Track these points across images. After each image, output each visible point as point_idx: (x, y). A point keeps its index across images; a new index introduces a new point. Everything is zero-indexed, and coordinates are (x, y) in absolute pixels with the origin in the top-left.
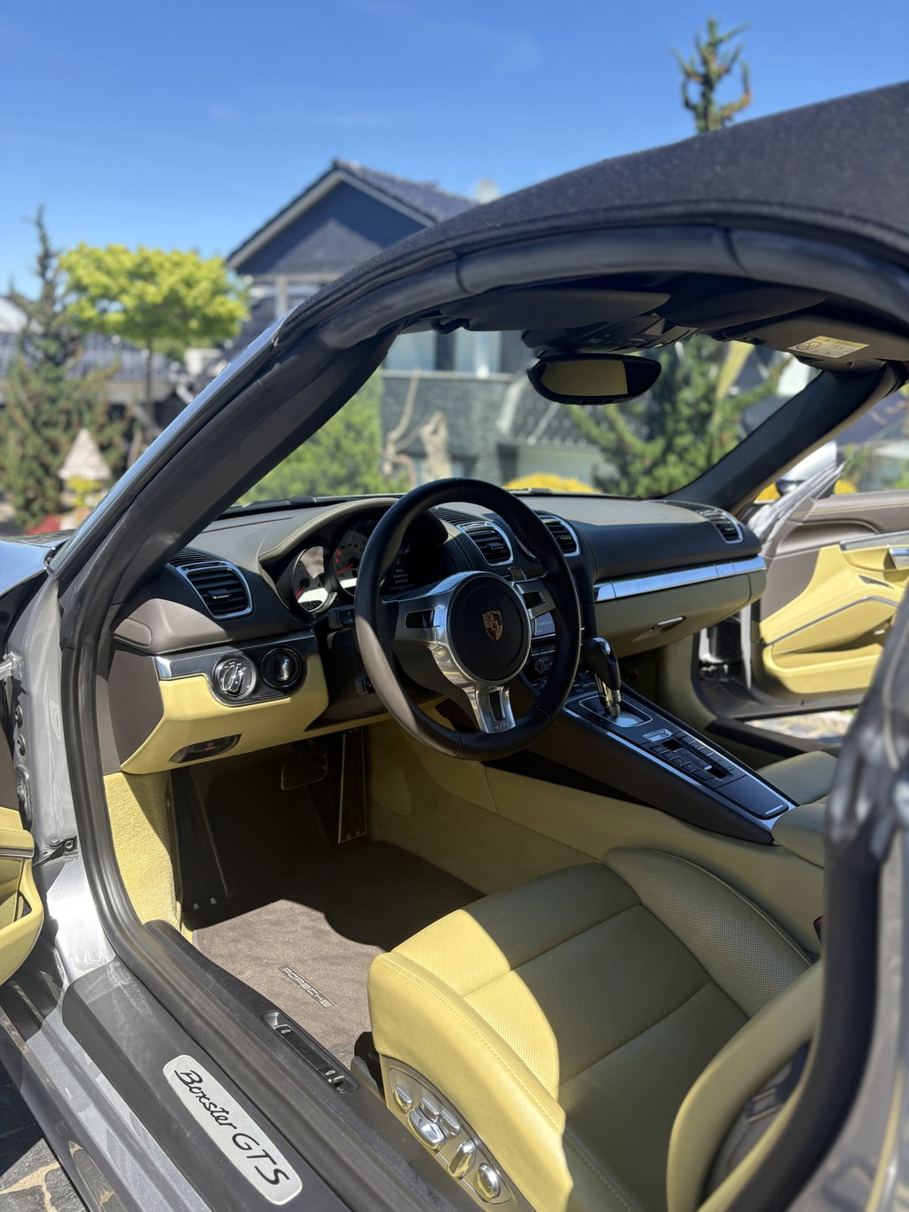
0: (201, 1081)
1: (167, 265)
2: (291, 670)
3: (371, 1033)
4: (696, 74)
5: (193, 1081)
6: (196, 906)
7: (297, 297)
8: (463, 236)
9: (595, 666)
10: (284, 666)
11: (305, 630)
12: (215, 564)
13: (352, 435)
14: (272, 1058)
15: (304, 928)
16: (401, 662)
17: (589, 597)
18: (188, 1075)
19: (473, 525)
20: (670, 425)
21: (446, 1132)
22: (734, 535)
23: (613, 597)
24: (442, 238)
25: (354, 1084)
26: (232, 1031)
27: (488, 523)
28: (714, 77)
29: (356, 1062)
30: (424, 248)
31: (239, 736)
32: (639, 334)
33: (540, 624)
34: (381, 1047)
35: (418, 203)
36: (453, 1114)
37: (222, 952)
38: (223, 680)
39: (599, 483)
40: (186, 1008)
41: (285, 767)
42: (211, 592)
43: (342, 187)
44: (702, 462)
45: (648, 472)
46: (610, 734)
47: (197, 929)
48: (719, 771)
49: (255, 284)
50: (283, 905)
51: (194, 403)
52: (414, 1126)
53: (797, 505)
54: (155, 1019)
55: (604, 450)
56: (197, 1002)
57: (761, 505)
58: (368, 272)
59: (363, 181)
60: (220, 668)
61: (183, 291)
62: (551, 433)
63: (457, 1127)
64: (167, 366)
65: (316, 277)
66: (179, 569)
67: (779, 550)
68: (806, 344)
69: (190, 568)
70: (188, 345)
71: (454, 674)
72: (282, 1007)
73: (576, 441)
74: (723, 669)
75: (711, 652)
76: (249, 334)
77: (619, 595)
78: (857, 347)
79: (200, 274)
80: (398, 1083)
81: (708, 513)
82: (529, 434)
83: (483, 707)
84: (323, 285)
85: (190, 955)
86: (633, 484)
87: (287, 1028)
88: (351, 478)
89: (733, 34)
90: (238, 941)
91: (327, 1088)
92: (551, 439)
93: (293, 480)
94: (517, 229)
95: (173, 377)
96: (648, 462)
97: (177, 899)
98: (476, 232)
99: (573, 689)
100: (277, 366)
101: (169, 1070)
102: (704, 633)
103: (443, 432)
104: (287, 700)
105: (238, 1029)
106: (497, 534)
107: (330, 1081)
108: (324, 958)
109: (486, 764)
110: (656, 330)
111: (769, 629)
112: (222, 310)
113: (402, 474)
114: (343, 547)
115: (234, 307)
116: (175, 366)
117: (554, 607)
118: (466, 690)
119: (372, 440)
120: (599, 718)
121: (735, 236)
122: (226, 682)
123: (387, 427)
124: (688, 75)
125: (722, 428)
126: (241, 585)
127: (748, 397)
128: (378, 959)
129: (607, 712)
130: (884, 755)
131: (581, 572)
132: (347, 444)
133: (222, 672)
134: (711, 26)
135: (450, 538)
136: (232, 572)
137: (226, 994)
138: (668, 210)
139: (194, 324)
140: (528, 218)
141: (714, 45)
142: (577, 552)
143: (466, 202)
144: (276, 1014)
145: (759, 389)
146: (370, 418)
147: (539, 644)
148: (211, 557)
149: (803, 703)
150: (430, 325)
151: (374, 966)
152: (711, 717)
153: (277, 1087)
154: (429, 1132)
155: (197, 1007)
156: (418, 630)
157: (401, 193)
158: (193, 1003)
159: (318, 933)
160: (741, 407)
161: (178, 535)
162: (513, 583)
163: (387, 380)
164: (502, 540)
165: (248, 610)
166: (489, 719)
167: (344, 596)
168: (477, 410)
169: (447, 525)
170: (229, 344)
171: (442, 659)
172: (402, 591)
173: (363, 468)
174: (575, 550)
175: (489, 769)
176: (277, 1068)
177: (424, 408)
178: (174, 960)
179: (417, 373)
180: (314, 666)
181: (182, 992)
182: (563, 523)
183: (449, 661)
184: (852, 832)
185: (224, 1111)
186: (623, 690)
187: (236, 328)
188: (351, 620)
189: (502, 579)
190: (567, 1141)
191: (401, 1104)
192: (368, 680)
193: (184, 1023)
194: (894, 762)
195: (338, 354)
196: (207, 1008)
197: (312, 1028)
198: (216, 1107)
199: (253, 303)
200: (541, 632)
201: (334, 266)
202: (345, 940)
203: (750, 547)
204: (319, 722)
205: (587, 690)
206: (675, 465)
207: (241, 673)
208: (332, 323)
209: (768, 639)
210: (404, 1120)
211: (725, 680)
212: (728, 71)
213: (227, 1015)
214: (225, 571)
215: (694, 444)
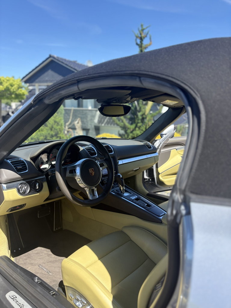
0: (16, 298)
1: (5, 81)
2: (39, 186)
3: (62, 281)
4: (139, 37)
5: (14, 298)
6: (15, 251)
7: (41, 89)
8: (78, 77)
9: (118, 181)
10: (37, 185)
11: (43, 175)
12: (18, 159)
13: (56, 124)
14: (35, 289)
15: (45, 254)
16: (68, 183)
17: (116, 164)
18: (13, 296)
19: (87, 147)
20: (136, 121)
21: (83, 304)
22: (150, 147)
23: (122, 163)
24: (73, 77)
25: (58, 294)
26: (25, 284)
27: (91, 146)
28: (143, 38)
29: (59, 288)
30: (69, 80)
31: (26, 204)
32: (125, 100)
33: (104, 171)
34: (65, 284)
35: (72, 66)
36: (84, 299)
37: (22, 263)
38: (21, 189)
39: (120, 135)
40: (12, 279)
41: (39, 212)
42: (17, 166)
43: (52, 62)
44: (144, 130)
45: (132, 132)
46: (122, 198)
47: (15, 257)
48: (149, 205)
49: (29, 86)
50: (39, 248)
51: (13, 116)
52: (74, 304)
53: (165, 140)
54: (3, 282)
55: (121, 127)
56: (15, 277)
57: (157, 140)
58: (55, 85)
59: (58, 60)
60: (20, 186)
61: (10, 87)
62: (108, 123)
63: (86, 303)
64: (6, 107)
65: (46, 84)
66: (8, 161)
67: (162, 151)
68: (164, 102)
69: (11, 160)
70: (12, 101)
71: (82, 185)
72: (39, 276)
73: (114, 125)
74: (150, 180)
75: (147, 176)
76: (28, 98)
77: (123, 163)
78: (176, 102)
79: (14, 83)
80: (70, 293)
81: (144, 142)
82: (102, 123)
83: (90, 193)
84: (48, 86)
85: (12, 264)
86: (128, 136)
87: (40, 281)
88: (56, 135)
89: (147, 28)
90: (26, 259)
91: (51, 296)
92: (108, 124)
93: (41, 135)
94: (91, 76)
95: (8, 110)
96: (131, 130)
97: (9, 249)
98: (82, 76)
99: (113, 187)
100: (33, 109)
101: (7, 296)
102: (145, 171)
103: (80, 123)
104: (38, 194)
105: (26, 283)
106: (93, 149)
107: (51, 294)
108: (50, 262)
109: (92, 207)
110: (129, 99)
111: (160, 170)
112: (21, 92)
113: (70, 134)
114: (52, 153)
115: (24, 91)
116: (8, 107)
117: (107, 167)
118: (85, 189)
119: (61, 125)
120: (119, 194)
121: (142, 79)
122: (21, 190)
123: (66, 122)
124: (137, 37)
125: (148, 121)
126: (25, 164)
127: (155, 114)
128: (64, 260)
129: (122, 192)
130: (178, 199)
131: (114, 158)
132: (55, 126)
133: (20, 187)
134: (142, 26)
135: (81, 150)
136: (23, 161)
137: (23, 274)
138: (126, 72)
139: (13, 96)
140: (94, 73)
141: (143, 30)
142: (113, 153)
143: (84, 66)
144: (37, 278)
145: (157, 112)
146: (61, 120)
147: (104, 176)
148: (17, 157)
149: (169, 188)
150: (72, 98)
151: (63, 262)
152: (148, 192)
153: (37, 297)
154: (78, 305)
155: (15, 278)
156: (72, 174)
157: (68, 63)
158: (14, 277)
159: (49, 255)
160: (153, 116)
161: (7, 152)
162: (97, 161)
163: (65, 110)
164: (94, 150)
165: (27, 171)
166: (91, 196)
167: (53, 166)
168: (89, 118)
169: (80, 147)
170: (23, 101)
171: (79, 181)
172: (68, 164)
173: (59, 132)
174: (112, 152)
175: (93, 209)
176: (37, 292)
177: (75, 117)
178: (8, 266)
179: (73, 108)
180: (45, 185)
181: (11, 274)
182: (109, 146)
183: (81, 182)
184: (172, 218)
185: (23, 305)
186: (125, 187)
187: (25, 97)
188: (54, 172)
189: (94, 160)
190: (113, 303)
191: (71, 298)
192: (59, 188)
193: (11, 283)
194: (180, 201)
195: (48, 105)
196: (18, 278)
197: (47, 281)
198: (20, 304)
199: (29, 90)
200: (105, 173)
201: (51, 81)
202: (56, 256)
203: (154, 150)
204: (47, 199)
205: (116, 187)
206: (138, 130)
207: (25, 188)
208: (47, 98)
209: (160, 172)
210: (72, 302)
211: (151, 183)
212: (146, 36)
213: (23, 279)
214: (21, 161)
215: (142, 125)
